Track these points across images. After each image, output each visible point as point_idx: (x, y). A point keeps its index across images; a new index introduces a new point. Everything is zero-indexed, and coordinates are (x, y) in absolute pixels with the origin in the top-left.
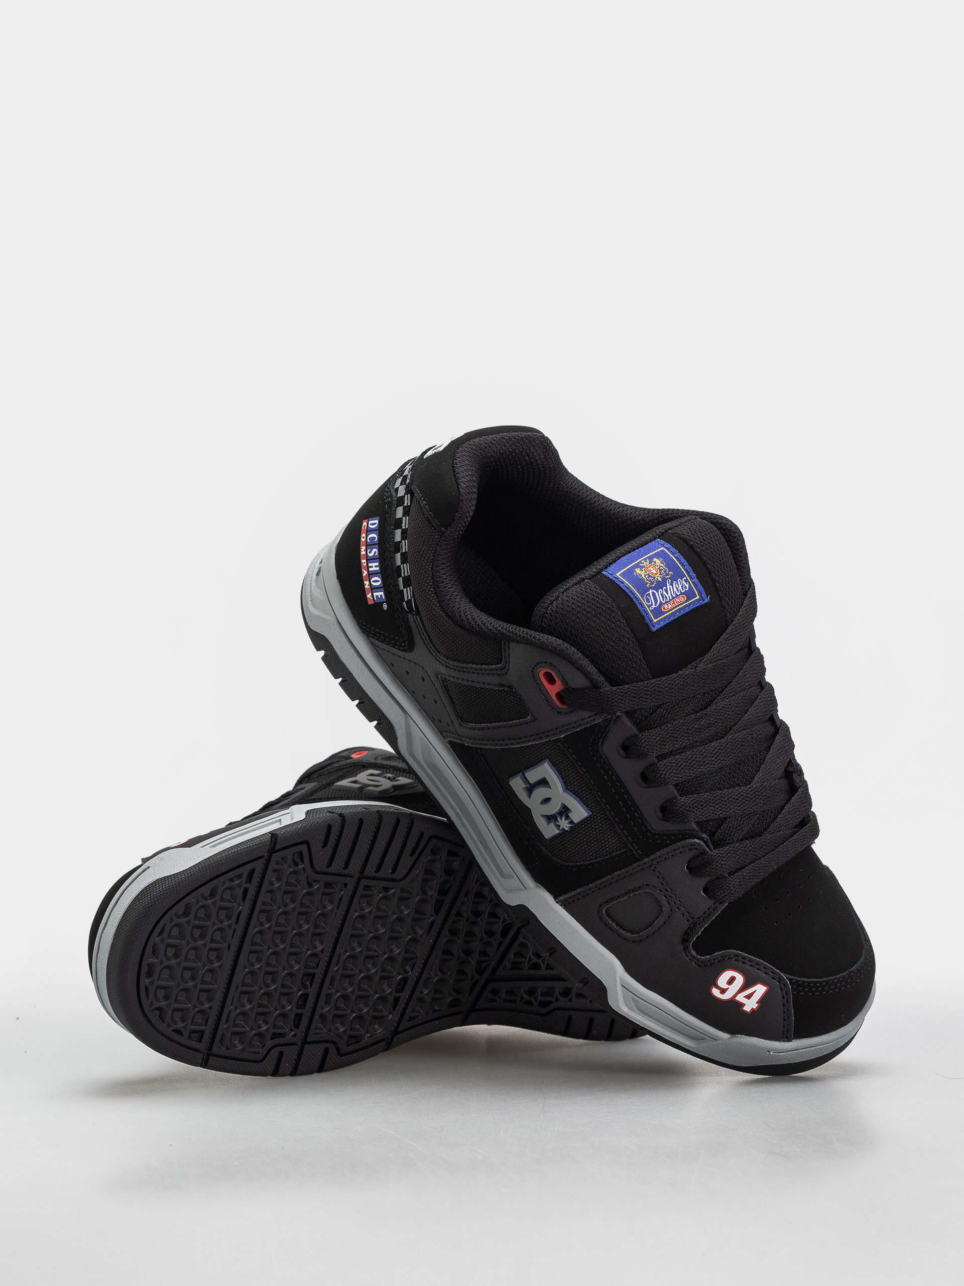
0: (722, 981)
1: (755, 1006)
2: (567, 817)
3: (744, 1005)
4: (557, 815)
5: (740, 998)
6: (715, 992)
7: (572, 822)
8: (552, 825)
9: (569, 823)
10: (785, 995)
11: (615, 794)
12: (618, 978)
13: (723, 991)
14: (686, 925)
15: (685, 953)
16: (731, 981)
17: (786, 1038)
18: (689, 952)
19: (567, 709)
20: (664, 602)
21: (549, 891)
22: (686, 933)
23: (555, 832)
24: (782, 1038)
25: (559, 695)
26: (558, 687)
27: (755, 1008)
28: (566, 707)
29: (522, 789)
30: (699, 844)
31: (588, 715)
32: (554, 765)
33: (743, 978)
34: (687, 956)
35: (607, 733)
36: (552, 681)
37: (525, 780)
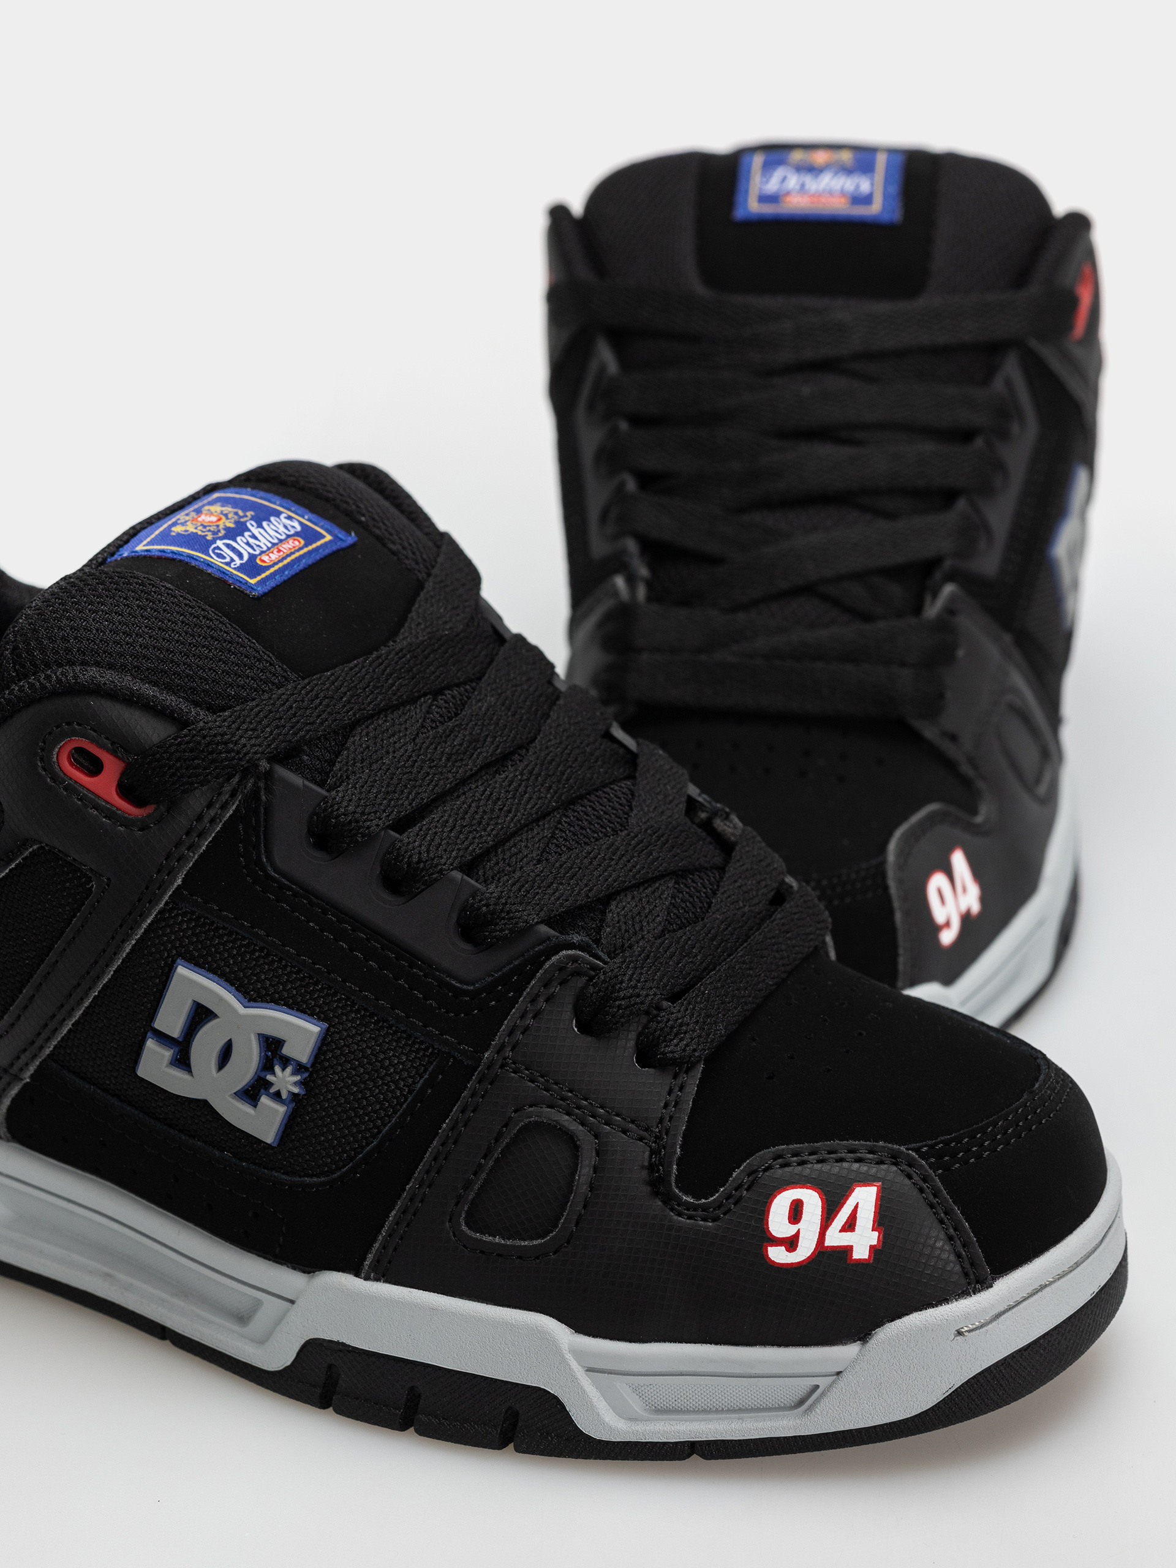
0: (778, 1223)
1: (873, 1238)
2: (285, 1061)
3: (849, 1249)
4: (262, 1075)
5: (835, 1238)
6: (778, 1255)
7: (300, 1068)
8: (264, 1100)
9: (294, 1073)
10: (921, 1183)
11: (351, 950)
12: (569, 1357)
13: (791, 1244)
14: (641, 1153)
15: (672, 1209)
16: (796, 1212)
17: (977, 1282)
18: (679, 1205)
19: (156, 810)
20: (257, 552)
21: (338, 1271)
22: (652, 1168)
23: (277, 1111)
24: (969, 1284)
25: (125, 789)
26: (112, 768)
27: (875, 1242)
28: (149, 809)
29: (167, 1066)
30: (574, 959)
31: (204, 802)
32: (199, 963)
33: (816, 1194)
34: (680, 1215)
35: (265, 827)
36: (94, 767)
37: (164, 1038)
